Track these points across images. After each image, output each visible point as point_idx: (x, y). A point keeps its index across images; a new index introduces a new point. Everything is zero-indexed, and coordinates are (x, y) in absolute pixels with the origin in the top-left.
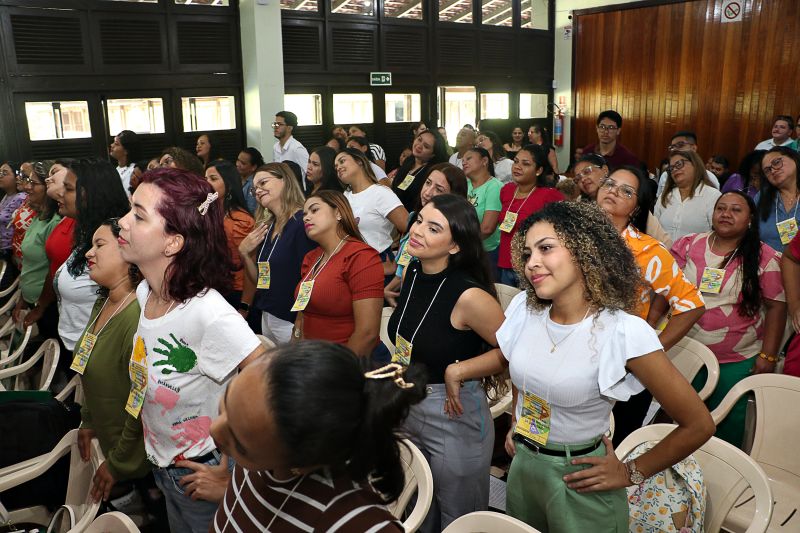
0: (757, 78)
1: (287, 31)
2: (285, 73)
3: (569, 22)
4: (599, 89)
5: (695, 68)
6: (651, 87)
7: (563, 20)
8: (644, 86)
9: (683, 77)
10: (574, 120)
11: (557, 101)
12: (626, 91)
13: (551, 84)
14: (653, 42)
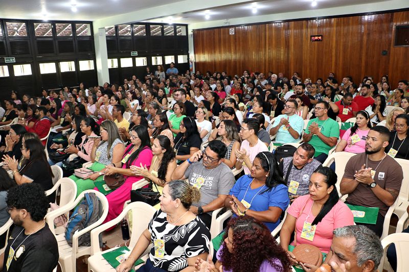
0: (239, 50)
1: (108, 41)
2: (108, 53)
3: (192, 33)
4: (201, 53)
5: (225, 47)
6: (215, 52)
7: (190, 32)
8: (213, 52)
9: (222, 49)
10: (195, 63)
11: (190, 57)
12: (208, 54)
13: (188, 52)
14: (214, 39)
